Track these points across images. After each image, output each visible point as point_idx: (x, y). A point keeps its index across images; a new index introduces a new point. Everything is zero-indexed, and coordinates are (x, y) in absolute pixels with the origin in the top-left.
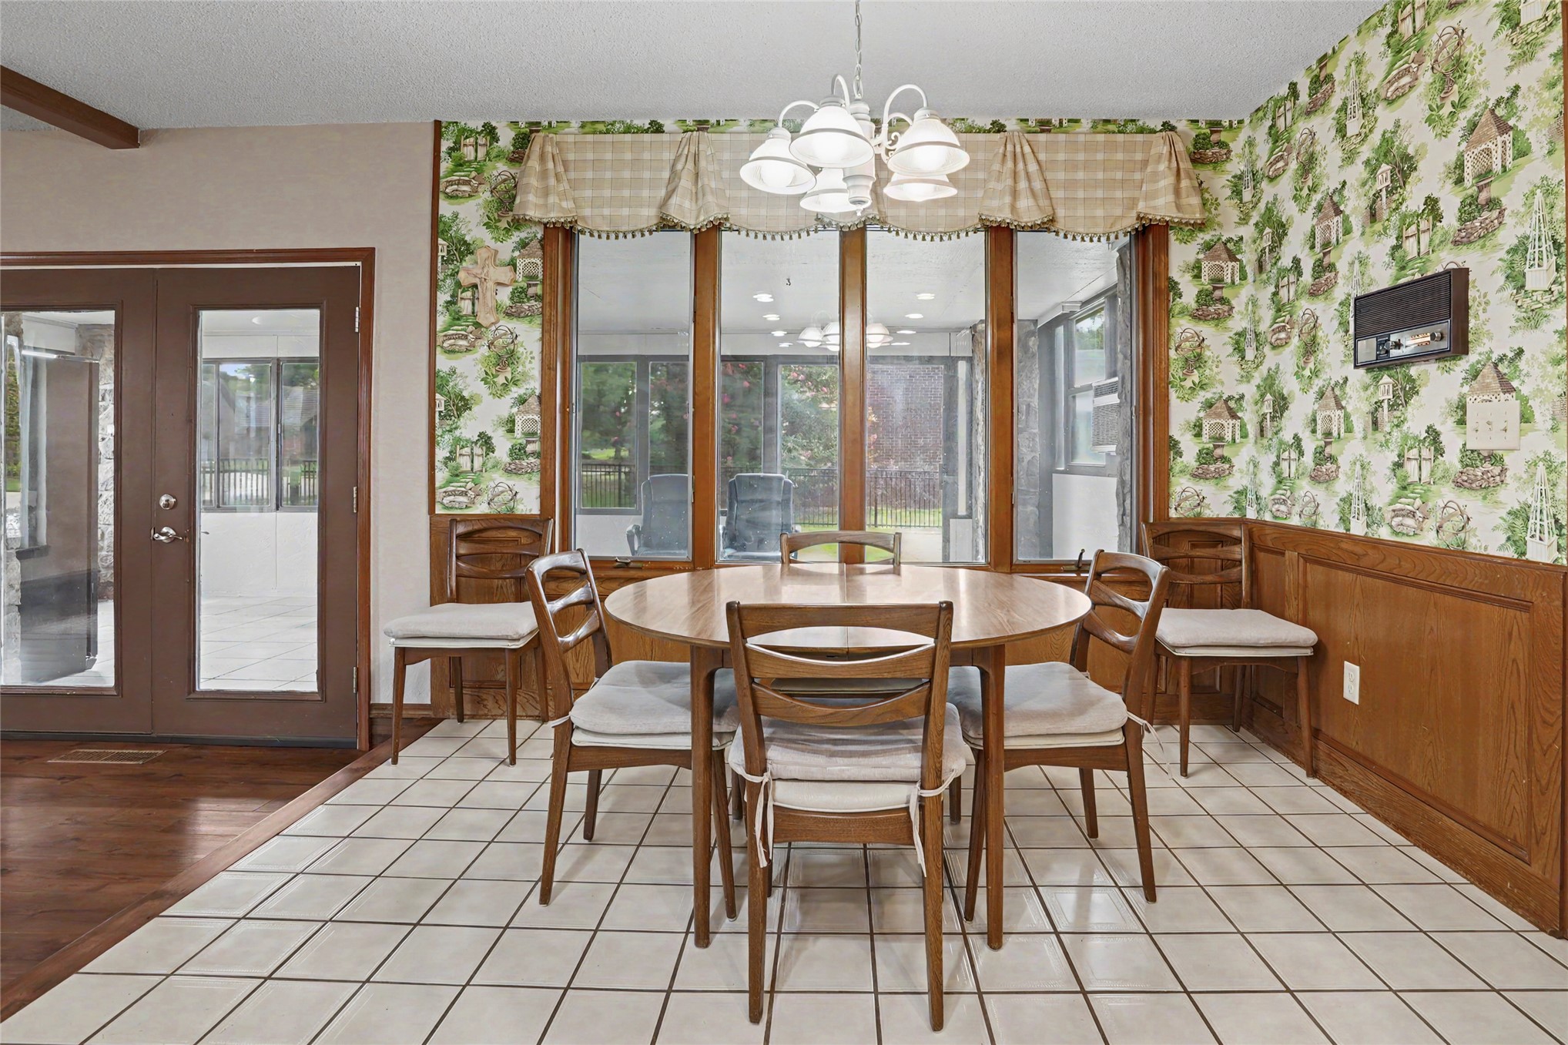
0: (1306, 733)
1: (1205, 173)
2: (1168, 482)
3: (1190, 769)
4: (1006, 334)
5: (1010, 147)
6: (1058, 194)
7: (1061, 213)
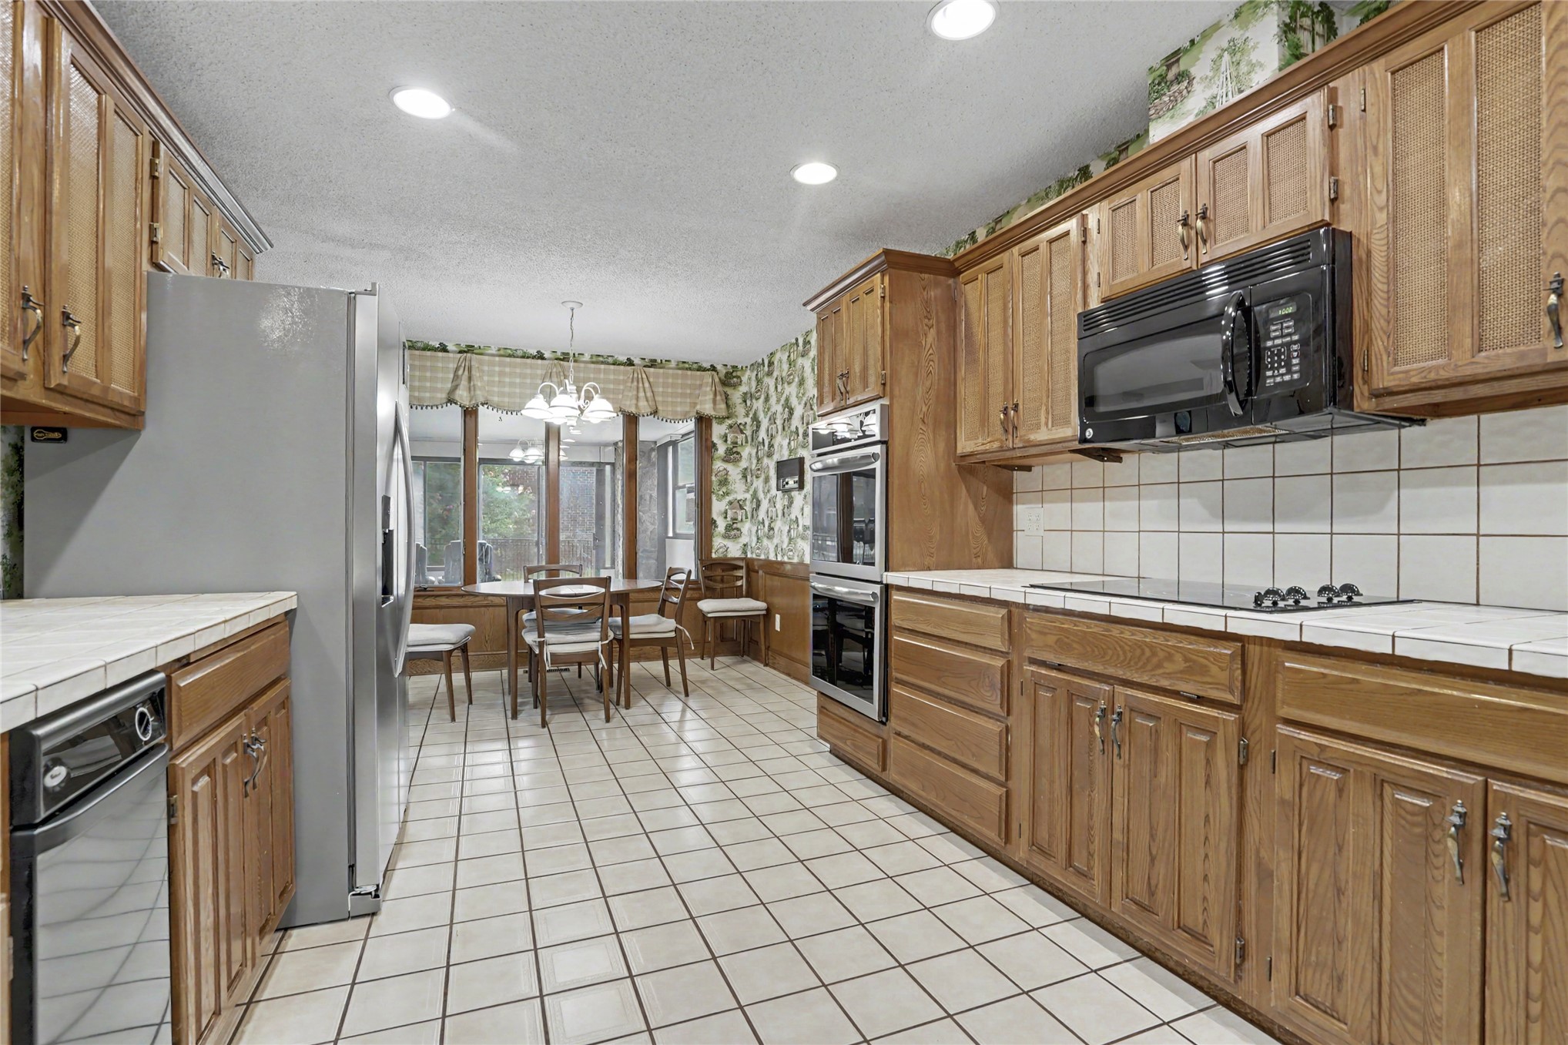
0: (763, 648)
1: (729, 391)
2: (711, 541)
3: (715, 667)
4: (633, 467)
5: (636, 375)
6: (659, 399)
7: (660, 408)
